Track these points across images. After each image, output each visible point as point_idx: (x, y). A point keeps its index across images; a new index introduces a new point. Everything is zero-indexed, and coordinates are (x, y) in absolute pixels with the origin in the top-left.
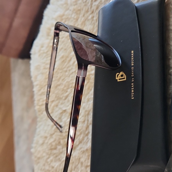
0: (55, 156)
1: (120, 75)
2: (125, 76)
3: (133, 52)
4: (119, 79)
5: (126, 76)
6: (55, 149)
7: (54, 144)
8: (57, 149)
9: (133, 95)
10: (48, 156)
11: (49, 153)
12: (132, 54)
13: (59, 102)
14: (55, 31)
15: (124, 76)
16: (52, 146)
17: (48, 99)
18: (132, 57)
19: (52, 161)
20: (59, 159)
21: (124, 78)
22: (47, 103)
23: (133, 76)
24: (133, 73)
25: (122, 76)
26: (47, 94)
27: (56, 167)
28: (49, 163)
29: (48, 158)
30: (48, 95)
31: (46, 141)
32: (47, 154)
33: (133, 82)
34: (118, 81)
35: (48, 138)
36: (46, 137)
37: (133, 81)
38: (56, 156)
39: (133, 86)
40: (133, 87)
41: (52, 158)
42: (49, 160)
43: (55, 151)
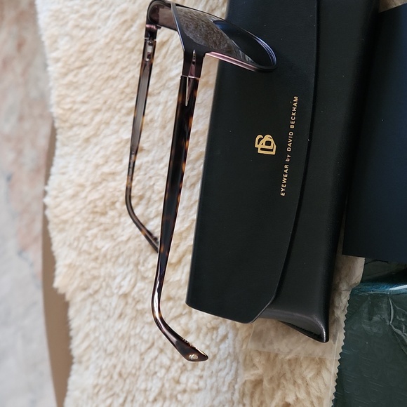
0: (102, 227)
1: (263, 141)
2: (273, 146)
3: (296, 99)
4: (262, 149)
5: (275, 146)
6: (104, 214)
7: (100, 204)
8: (108, 216)
9: (283, 188)
10: (86, 225)
11: (90, 220)
12: (295, 104)
13: (113, 117)
14: (148, 26)
15: (272, 144)
16: (96, 207)
17: (132, 180)
18: (294, 109)
19: (95, 236)
20: (112, 236)
21: (272, 150)
22: (129, 187)
23: (289, 150)
24: (289, 145)
25: (268, 143)
26: (129, 168)
27: (104, 250)
28: (90, 239)
29: (89, 229)
30: (131, 170)
31: (83, 195)
32: (85, 220)
33: (287, 163)
34: (259, 151)
35: (88, 189)
36: (82, 186)
37: (288, 160)
38: (106, 230)
39: (286, 171)
40: (286, 173)
41: (95, 231)
42: (89, 233)
43: (103, 219)
